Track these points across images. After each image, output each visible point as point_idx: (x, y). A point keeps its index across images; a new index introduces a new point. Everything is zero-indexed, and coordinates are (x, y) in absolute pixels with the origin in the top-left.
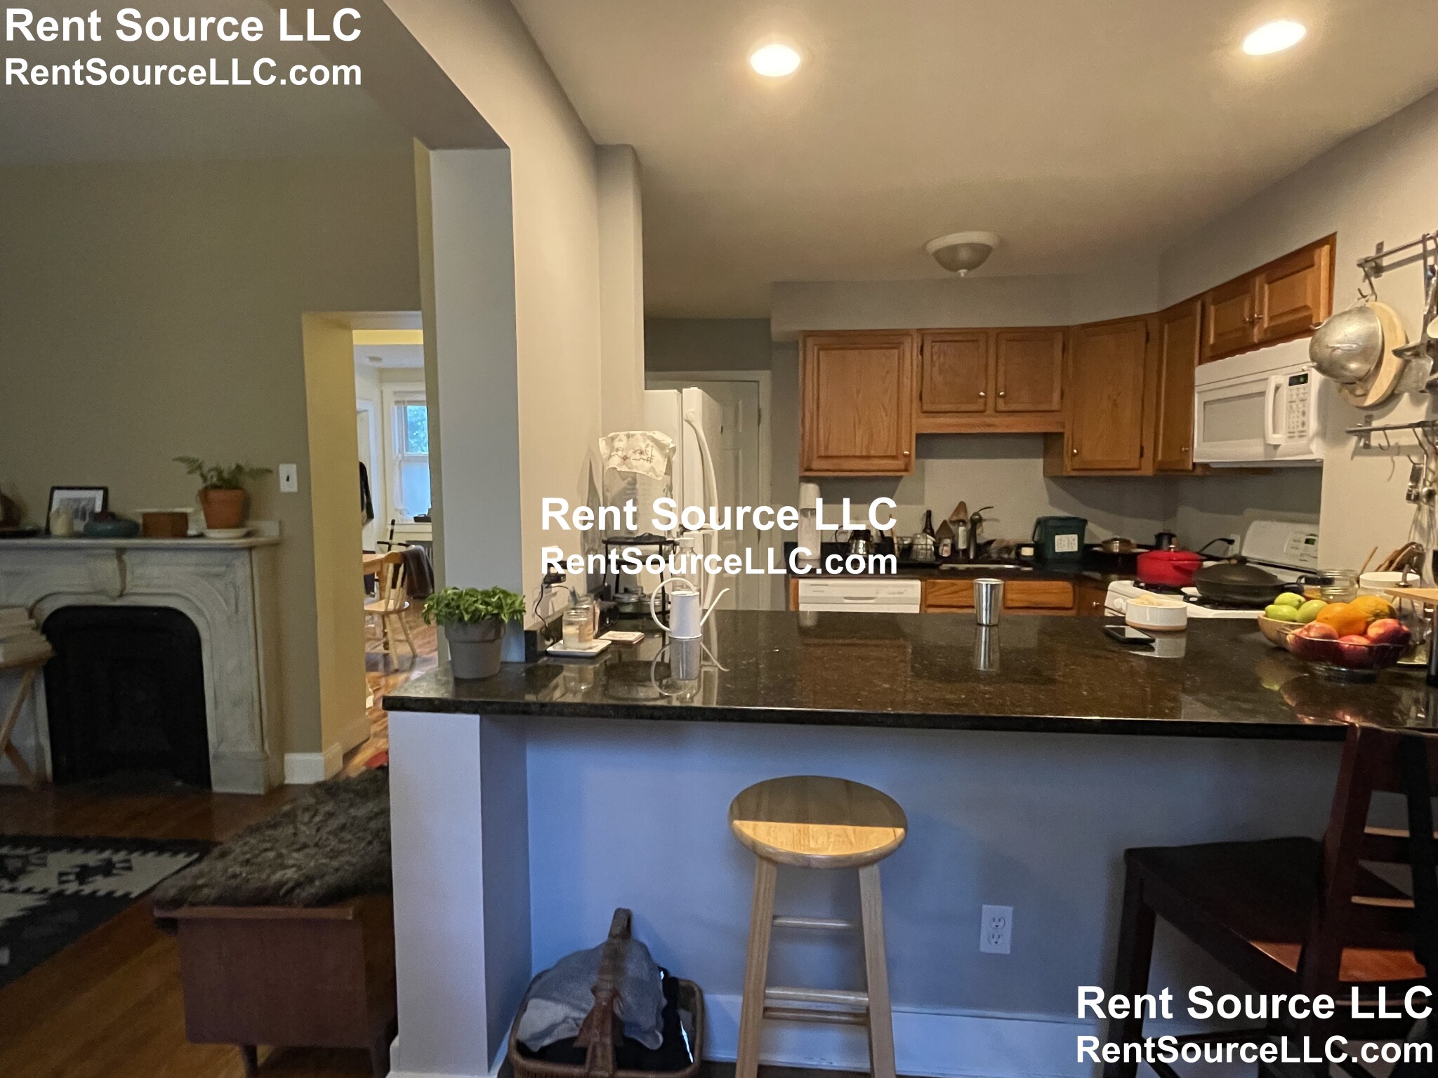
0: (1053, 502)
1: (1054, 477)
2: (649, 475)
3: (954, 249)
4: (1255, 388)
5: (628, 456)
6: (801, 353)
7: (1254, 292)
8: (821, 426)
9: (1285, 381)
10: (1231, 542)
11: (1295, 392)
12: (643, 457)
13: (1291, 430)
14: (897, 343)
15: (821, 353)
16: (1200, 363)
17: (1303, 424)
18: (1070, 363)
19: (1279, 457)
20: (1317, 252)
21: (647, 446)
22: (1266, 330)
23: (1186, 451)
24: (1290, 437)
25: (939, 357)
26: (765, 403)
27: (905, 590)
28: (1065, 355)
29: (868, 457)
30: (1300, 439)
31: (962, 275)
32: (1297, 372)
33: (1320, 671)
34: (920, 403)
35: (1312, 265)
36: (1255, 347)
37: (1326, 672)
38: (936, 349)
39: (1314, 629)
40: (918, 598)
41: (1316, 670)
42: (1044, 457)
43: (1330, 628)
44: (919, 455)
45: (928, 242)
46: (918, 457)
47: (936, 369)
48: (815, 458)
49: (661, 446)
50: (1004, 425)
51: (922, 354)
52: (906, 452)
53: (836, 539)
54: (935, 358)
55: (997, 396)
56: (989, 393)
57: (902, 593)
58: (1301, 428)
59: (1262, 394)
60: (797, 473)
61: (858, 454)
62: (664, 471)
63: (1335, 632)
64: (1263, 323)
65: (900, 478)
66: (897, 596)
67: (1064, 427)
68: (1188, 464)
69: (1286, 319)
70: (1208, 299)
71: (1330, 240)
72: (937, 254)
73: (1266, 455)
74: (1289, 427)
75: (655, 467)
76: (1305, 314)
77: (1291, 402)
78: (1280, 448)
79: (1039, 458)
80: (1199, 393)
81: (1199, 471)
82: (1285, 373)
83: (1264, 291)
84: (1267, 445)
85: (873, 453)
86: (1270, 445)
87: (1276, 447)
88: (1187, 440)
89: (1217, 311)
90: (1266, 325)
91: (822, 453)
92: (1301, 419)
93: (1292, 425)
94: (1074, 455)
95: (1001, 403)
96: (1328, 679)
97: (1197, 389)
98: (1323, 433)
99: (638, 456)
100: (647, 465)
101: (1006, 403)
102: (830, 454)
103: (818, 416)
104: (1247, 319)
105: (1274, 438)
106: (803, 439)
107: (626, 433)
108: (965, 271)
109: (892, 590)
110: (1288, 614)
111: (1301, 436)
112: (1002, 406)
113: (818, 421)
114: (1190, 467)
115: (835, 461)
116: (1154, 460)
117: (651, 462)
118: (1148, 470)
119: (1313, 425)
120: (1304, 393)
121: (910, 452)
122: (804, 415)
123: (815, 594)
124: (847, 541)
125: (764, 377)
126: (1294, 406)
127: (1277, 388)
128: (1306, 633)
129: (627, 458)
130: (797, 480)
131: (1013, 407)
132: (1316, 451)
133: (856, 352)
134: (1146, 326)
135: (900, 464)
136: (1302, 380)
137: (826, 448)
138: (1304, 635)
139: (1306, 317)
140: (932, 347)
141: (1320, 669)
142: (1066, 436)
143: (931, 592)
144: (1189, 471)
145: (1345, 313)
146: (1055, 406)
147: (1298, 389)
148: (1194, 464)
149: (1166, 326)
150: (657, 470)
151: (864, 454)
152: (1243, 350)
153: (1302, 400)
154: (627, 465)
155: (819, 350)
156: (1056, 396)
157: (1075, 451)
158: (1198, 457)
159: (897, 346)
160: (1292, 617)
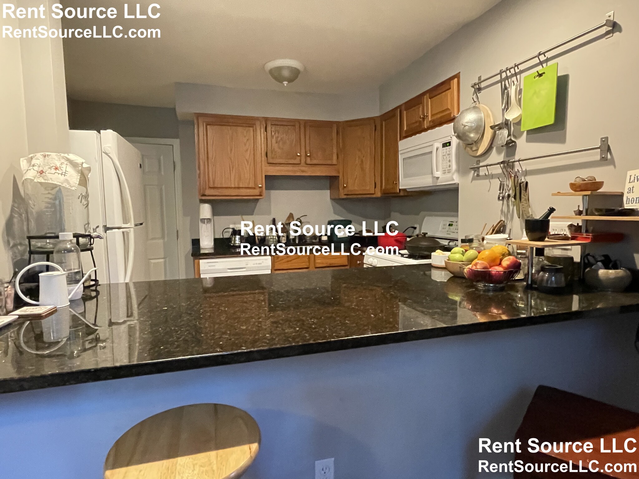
0: (335, 213)
1: (336, 200)
2: (64, 185)
3: (280, 69)
4: (427, 150)
5: (44, 171)
6: (196, 126)
7: (424, 104)
8: (210, 168)
9: (440, 145)
10: (415, 228)
11: (445, 151)
12: (57, 171)
13: (444, 169)
14: (252, 124)
15: (208, 126)
16: (400, 140)
17: (450, 166)
18: (341, 141)
19: (439, 183)
20: (452, 82)
21: (62, 164)
22: (430, 121)
23: (396, 183)
24: (443, 173)
25: (275, 134)
26: (177, 158)
27: (263, 262)
28: (338, 136)
29: (239, 188)
30: (448, 173)
31: (285, 85)
32: (446, 140)
33: (481, 287)
34: (266, 158)
35: (450, 88)
36: (425, 130)
37: (484, 287)
38: (273, 129)
39: (479, 265)
40: (269, 266)
41: (479, 286)
42: (330, 189)
43: (486, 263)
44: (267, 188)
45: (266, 64)
46: (266, 189)
47: (274, 141)
48: (207, 187)
49: (74, 164)
50: (310, 172)
51: (266, 131)
52: (260, 186)
53: (223, 236)
54: (273, 134)
55: (306, 155)
56: (302, 153)
57: (261, 264)
58: (448, 168)
59: (431, 152)
60: (197, 198)
61: (233, 186)
62: (78, 183)
63: (488, 266)
64: (428, 118)
65: (258, 200)
66: (258, 265)
67: (339, 172)
68: (397, 190)
69: (439, 116)
70: (403, 107)
71: (457, 76)
72: (271, 72)
73: (433, 182)
74: (443, 168)
75: (69, 179)
76: (448, 112)
77: (443, 156)
78: (439, 179)
79: (327, 189)
80: (401, 154)
81: (402, 194)
82: (440, 142)
83: (428, 103)
84: (434, 177)
85: (241, 186)
86: (435, 177)
87: (438, 178)
88: (396, 178)
89: (406, 113)
90: (430, 119)
91: (211, 185)
92: (448, 164)
93: (444, 167)
94: (344, 187)
95: (308, 159)
96: (484, 291)
97: (400, 152)
98: (458, 170)
99: (53, 171)
100: (62, 178)
101: (311, 159)
102: (216, 186)
103: (208, 163)
104: (422, 116)
105: (437, 174)
106: (199, 177)
107: (42, 153)
108: (286, 82)
109: (255, 262)
110: (459, 258)
111: (449, 172)
112: (309, 161)
113: (208, 165)
114: (398, 191)
115: (220, 190)
116: (381, 189)
117: (65, 175)
118: (379, 194)
119: (454, 166)
120: (449, 151)
121: (262, 185)
122: (199, 163)
123: (210, 268)
124: (229, 237)
125: (176, 143)
126: (445, 157)
127: (437, 149)
128: (475, 267)
129: (43, 172)
130: (198, 201)
131: (315, 162)
132: (456, 179)
133: (229, 127)
134: (375, 122)
135: (257, 192)
136: (448, 144)
137: (214, 183)
138: (474, 268)
139: (448, 114)
140: (271, 128)
141: (481, 285)
142: (340, 177)
143: (277, 262)
144: (398, 193)
145: (467, 110)
146: (335, 162)
147: (446, 149)
148: (400, 190)
149: (384, 122)
150: (71, 182)
151: (237, 186)
152: (420, 132)
153: (449, 154)
154: (43, 178)
155: (207, 125)
156: (335, 157)
157: (345, 185)
158: (402, 186)
159: (252, 125)
160: (461, 260)
